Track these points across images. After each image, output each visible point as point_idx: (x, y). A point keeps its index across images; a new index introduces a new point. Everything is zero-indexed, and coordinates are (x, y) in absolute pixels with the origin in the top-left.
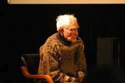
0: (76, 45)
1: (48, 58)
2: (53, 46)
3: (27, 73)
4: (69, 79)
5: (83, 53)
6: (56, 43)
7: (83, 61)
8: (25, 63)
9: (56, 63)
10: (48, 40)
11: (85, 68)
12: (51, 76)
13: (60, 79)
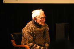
0: (44, 28)
1: (27, 35)
2: (30, 28)
3: (14, 44)
4: (39, 48)
5: (48, 32)
6: (32, 27)
7: (48, 37)
8: (14, 38)
9: (32, 38)
10: (28, 24)
11: (49, 41)
12: (29, 46)
13: (34, 48)
